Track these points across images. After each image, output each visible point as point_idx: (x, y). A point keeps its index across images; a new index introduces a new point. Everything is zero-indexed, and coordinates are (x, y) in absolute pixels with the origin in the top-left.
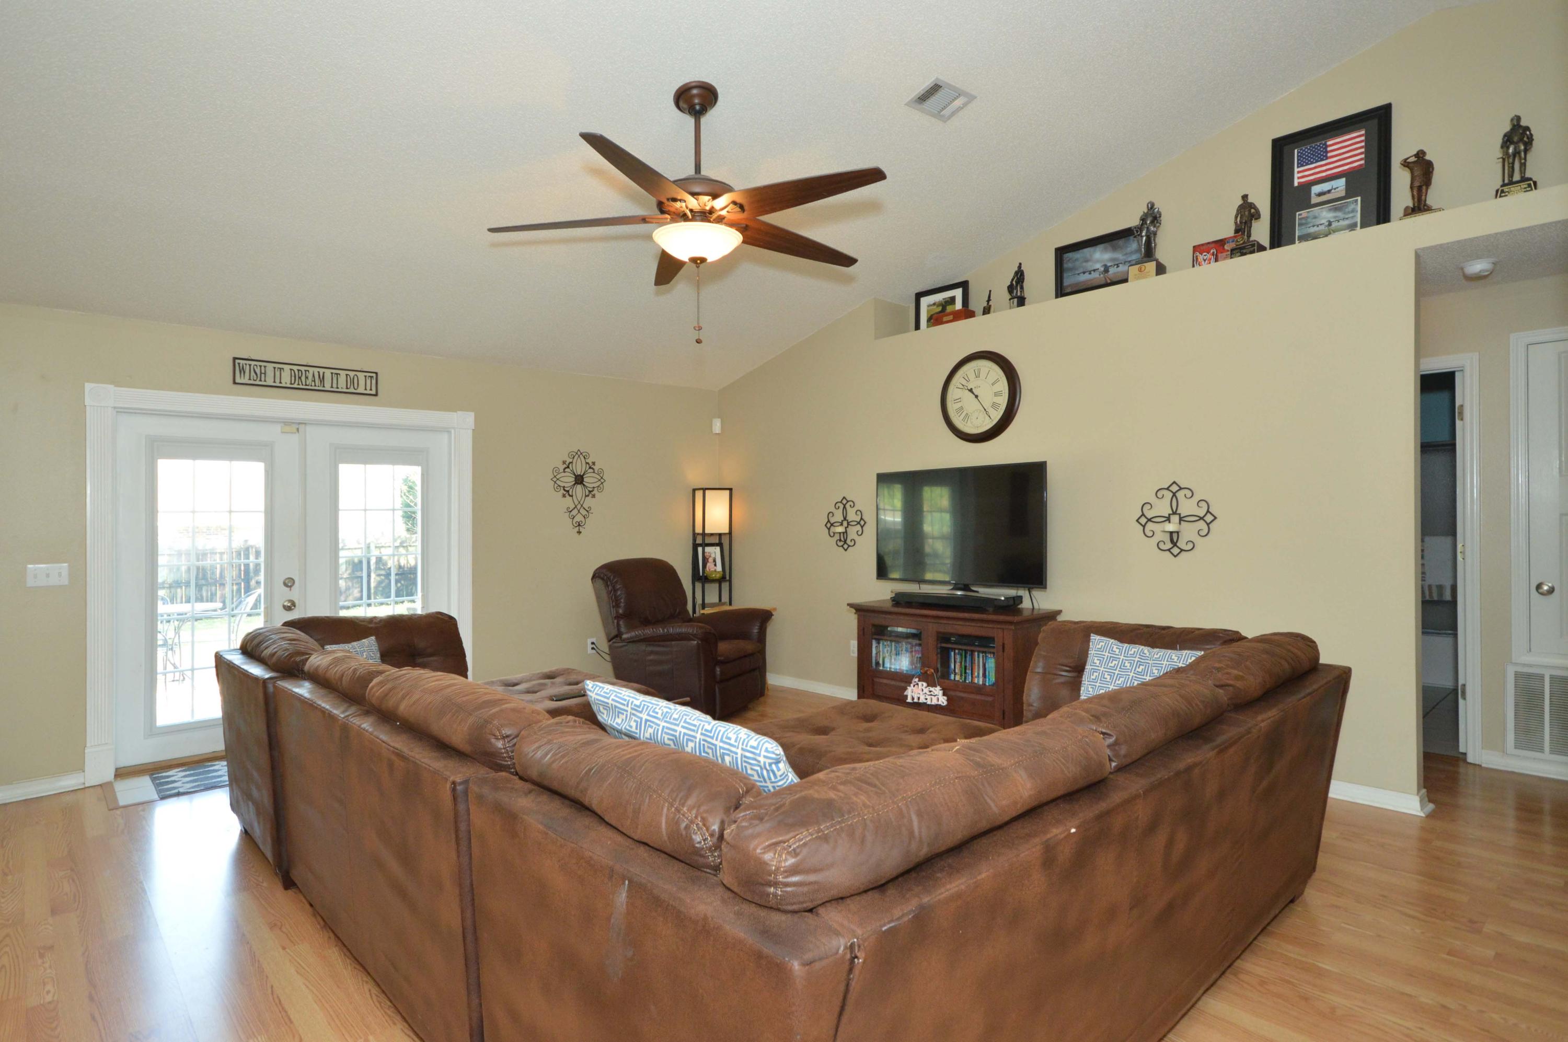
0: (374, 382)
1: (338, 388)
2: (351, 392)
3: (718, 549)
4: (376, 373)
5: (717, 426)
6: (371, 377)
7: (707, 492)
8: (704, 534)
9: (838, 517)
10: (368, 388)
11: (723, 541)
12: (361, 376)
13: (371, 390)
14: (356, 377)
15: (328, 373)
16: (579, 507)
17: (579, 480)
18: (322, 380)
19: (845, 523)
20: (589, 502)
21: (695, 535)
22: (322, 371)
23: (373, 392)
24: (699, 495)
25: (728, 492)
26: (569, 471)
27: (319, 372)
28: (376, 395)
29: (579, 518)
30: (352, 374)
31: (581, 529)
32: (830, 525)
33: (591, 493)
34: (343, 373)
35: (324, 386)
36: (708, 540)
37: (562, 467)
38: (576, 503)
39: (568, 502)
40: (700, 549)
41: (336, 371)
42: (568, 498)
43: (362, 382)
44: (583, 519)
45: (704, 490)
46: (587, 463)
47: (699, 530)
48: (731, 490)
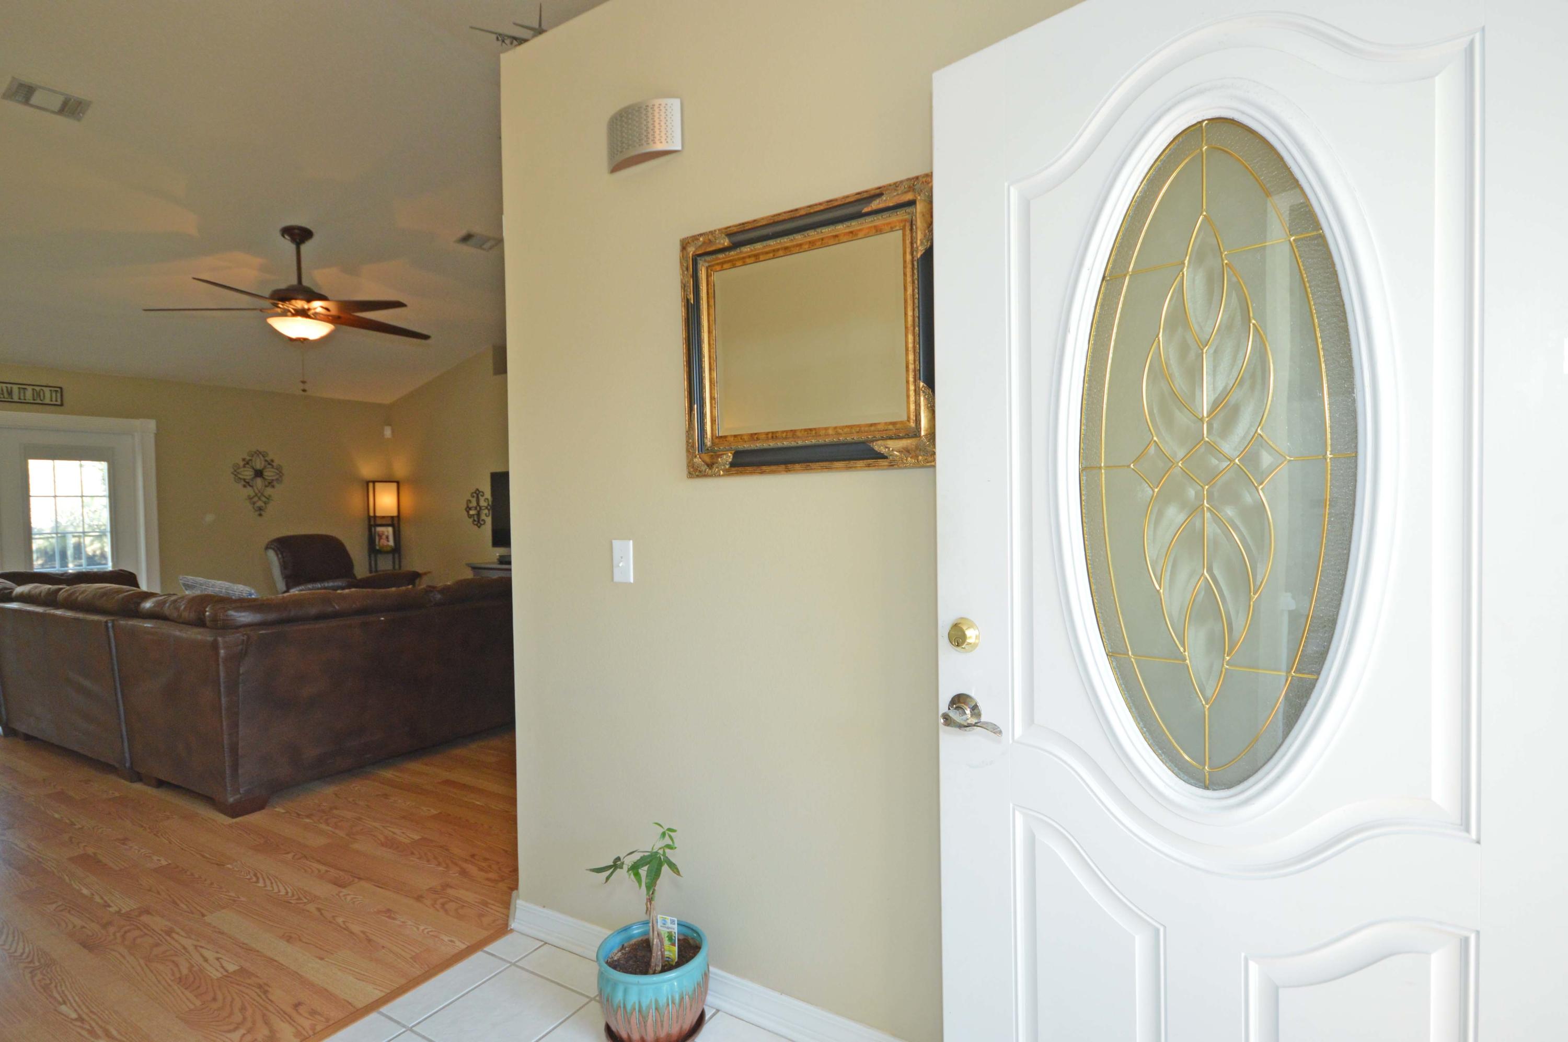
0: (59, 395)
1: (25, 399)
2: (37, 403)
3: (390, 529)
4: (61, 388)
5: (388, 432)
6: (56, 391)
7: (377, 485)
8: (375, 517)
9: (474, 504)
10: (54, 399)
11: (394, 522)
12: (47, 390)
13: (56, 401)
14: (42, 391)
15: (15, 388)
16: (259, 495)
17: (259, 473)
18: (10, 393)
19: (478, 508)
20: (269, 491)
21: (369, 518)
22: (9, 386)
23: (59, 403)
24: (371, 485)
25: (395, 485)
26: (249, 467)
27: (7, 387)
28: (62, 405)
29: (260, 504)
30: (38, 389)
31: (263, 513)
32: (468, 509)
33: (270, 484)
34: (30, 388)
35: (12, 398)
36: (379, 522)
37: (242, 463)
38: (257, 491)
39: (249, 491)
40: (373, 529)
41: (23, 387)
42: (249, 488)
43: (48, 395)
44: (263, 505)
45: (374, 482)
46: (266, 461)
47: (372, 514)
48: (398, 483)
